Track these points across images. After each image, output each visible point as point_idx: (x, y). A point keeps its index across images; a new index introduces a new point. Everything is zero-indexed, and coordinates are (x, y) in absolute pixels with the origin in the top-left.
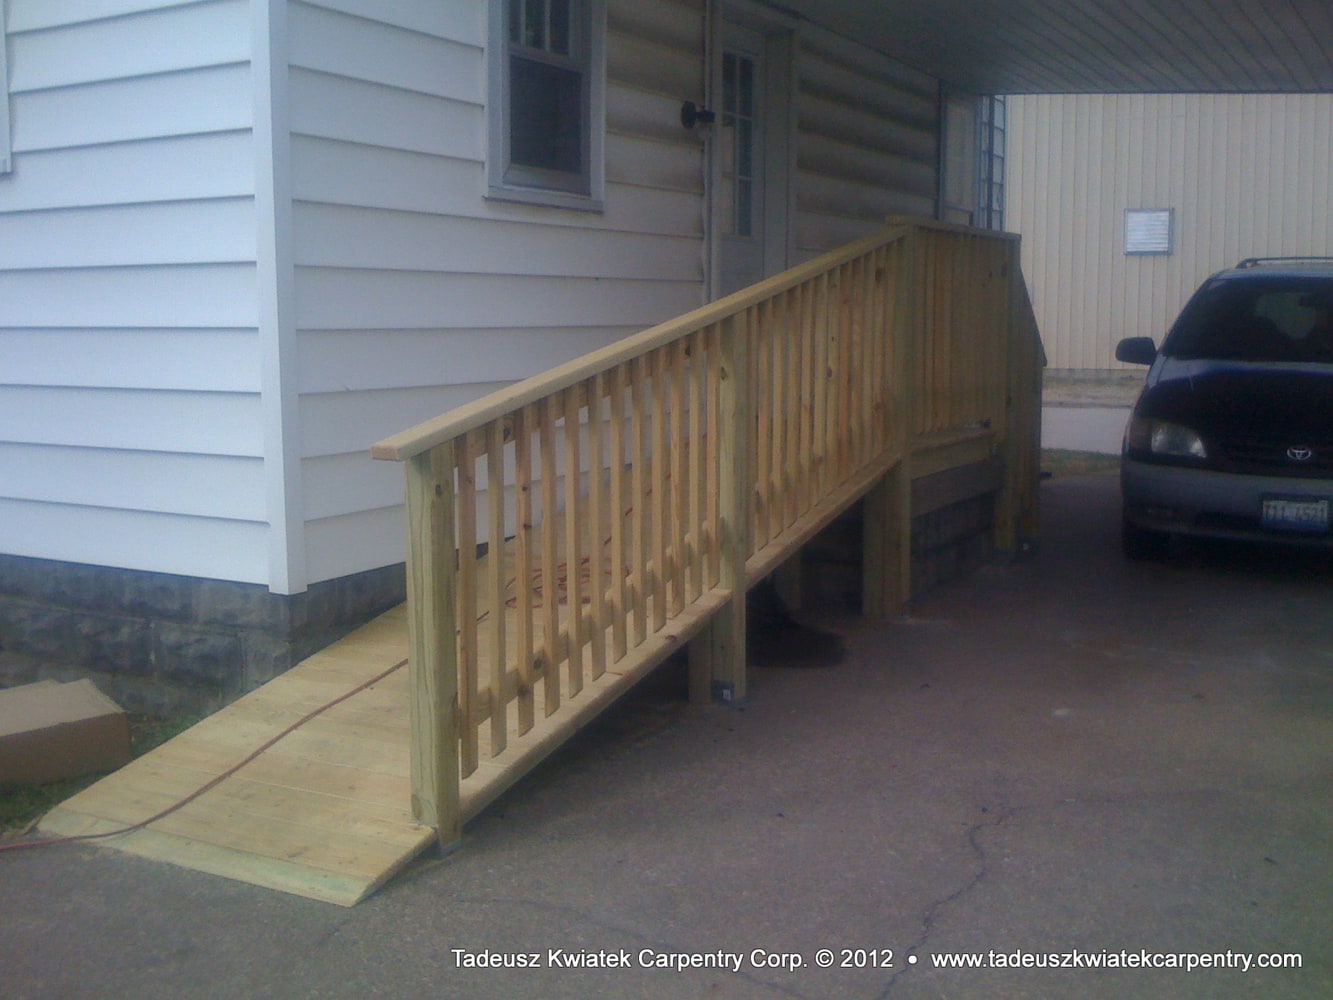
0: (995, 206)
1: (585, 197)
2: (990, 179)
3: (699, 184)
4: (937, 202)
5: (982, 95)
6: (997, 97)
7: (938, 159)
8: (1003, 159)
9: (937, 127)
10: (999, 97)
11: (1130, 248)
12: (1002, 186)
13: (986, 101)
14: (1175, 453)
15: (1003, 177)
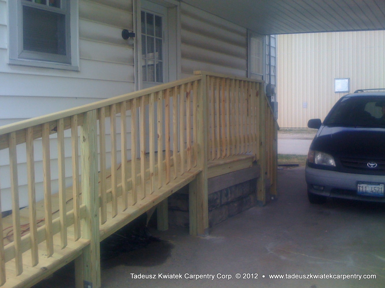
0: (272, 73)
1: (69, 65)
2: (270, 64)
3: (132, 61)
4: (247, 71)
5: (265, 35)
6: (271, 36)
7: (247, 57)
8: (275, 58)
9: (247, 45)
10: (273, 36)
11: (336, 90)
12: (275, 67)
13: (267, 37)
14: (325, 164)
15: (275, 63)
